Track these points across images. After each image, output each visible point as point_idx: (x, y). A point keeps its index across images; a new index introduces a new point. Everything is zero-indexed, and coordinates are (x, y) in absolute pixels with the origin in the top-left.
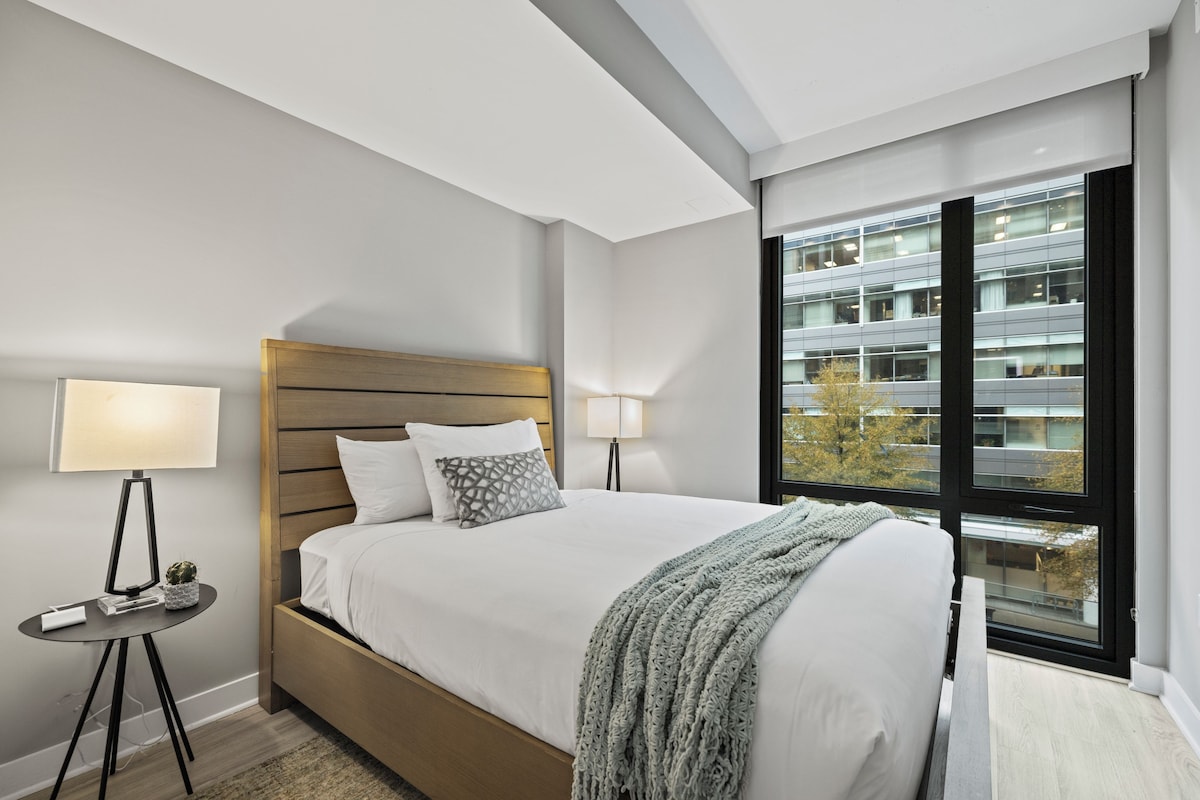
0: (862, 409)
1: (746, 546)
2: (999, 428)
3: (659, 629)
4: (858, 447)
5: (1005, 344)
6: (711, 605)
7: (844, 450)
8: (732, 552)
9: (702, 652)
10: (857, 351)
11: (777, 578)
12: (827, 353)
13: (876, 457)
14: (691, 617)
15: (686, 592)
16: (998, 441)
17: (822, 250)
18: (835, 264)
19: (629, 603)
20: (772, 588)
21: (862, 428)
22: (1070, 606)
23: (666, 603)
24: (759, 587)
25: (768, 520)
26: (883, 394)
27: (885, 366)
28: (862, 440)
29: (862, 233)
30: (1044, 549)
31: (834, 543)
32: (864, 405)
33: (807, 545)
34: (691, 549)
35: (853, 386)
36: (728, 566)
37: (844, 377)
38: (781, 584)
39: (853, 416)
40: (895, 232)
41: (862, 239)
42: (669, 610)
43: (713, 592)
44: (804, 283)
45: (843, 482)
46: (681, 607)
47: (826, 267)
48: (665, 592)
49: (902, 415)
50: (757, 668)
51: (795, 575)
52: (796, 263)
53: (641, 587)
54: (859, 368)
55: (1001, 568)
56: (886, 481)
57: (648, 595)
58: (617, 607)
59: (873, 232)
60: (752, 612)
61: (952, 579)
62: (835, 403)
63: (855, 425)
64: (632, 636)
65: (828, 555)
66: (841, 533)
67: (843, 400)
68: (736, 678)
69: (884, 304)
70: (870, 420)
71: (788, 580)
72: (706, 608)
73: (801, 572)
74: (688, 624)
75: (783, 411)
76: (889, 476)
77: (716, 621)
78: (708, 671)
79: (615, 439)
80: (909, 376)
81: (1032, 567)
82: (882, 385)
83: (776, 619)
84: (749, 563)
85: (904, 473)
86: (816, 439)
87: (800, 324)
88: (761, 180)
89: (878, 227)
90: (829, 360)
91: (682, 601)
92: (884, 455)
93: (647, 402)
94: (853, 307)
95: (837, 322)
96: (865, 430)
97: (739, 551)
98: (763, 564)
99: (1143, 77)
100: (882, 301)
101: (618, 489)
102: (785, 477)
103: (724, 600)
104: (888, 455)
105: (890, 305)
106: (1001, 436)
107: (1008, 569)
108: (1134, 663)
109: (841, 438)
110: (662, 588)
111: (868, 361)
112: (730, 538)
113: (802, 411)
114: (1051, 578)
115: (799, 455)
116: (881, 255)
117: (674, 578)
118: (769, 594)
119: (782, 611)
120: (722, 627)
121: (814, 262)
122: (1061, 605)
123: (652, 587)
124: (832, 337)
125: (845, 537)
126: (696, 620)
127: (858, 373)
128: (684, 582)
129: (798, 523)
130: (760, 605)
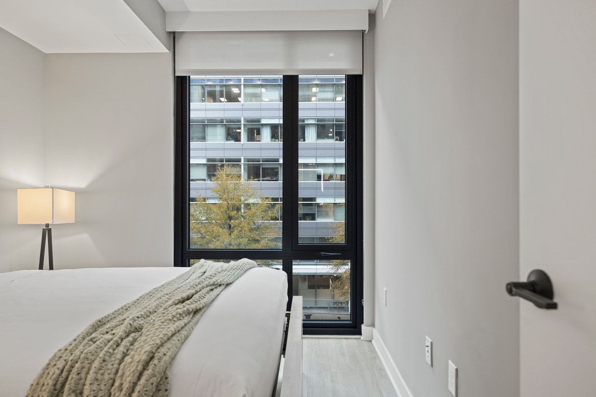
0: (242, 198)
1: (163, 298)
2: (313, 210)
3: (91, 372)
4: (240, 223)
5: (316, 161)
6: (136, 344)
7: (232, 226)
8: (152, 304)
9: (128, 379)
10: (239, 161)
11: (184, 315)
12: (222, 160)
13: (251, 230)
14: (119, 356)
15: (115, 339)
16: (313, 217)
17: (218, 89)
18: (226, 100)
19: (64, 357)
20: (180, 323)
21: (243, 212)
22: (344, 305)
23: (98, 350)
24: (171, 324)
25: (179, 278)
26: (255, 189)
27: (257, 171)
28: (242, 219)
29: (242, 82)
30: (333, 276)
31: (222, 287)
32: (243, 196)
33: (204, 291)
34: (119, 307)
35: (237, 184)
36: (148, 314)
37: (231, 178)
38: (186, 319)
39: (237, 203)
40: (262, 86)
41: (242, 86)
42: (101, 355)
43: (137, 334)
44: (206, 110)
45: (231, 247)
46: (111, 351)
47: (221, 102)
48: (97, 343)
49: (265, 202)
50: (169, 379)
51: (196, 312)
52: (200, 95)
53: (76, 342)
54: (241, 171)
55: (314, 290)
56: (257, 245)
57: (82, 348)
58: (52, 364)
59: (249, 84)
60: (166, 342)
61: (287, 299)
62: (227, 195)
63: (238, 209)
64: (68, 383)
65: (218, 295)
66: (227, 280)
67: (231, 193)
68: (154, 390)
69: (255, 131)
70: (248, 206)
71: (191, 316)
72: (132, 347)
73: (200, 309)
74: (117, 362)
75: (191, 200)
76: (257, 241)
77: (139, 355)
78: (133, 391)
79: (47, 225)
80: (269, 178)
81: (328, 287)
82: (254, 183)
83: (183, 343)
84: (165, 309)
85: (266, 239)
86: (214, 219)
87: (204, 138)
88: (174, 32)
89: (252, 80)
90: (222, 166)
91: (112, 346)
92: (255, 228)
93: (79, 193)
94: (238, 131)
95: (227, 140)
96: (245, 212)
97: (157, 302)
98: (175, 308)
99: (366, 32)
100: (254, 129)
101: (51, 268)
102: (192, 247)
103: (145, 338)
104: (258, 228)
105: (259, 133)
106: (314, 214)
107: (318, 290)
108: (363, 327)
109: (230, 218)
110: (94, 340)
111: (246, 167)
112: (151, 294)
113: (205, 200)
114: (336, 291)
115: (203, 231)
116: (254, 99)
117: (106, 330)
118: (178, 327)
119: (187, 337)
120: (144, 357)
121: (212, 96)
122: (340, 305)
123: (86, 341)
124: (224, 149)
125: (229, 282)
126: (123, 358)
127: (241, 175)
128: (113, 332)
129: (199, 277)
130: (172, 336)
